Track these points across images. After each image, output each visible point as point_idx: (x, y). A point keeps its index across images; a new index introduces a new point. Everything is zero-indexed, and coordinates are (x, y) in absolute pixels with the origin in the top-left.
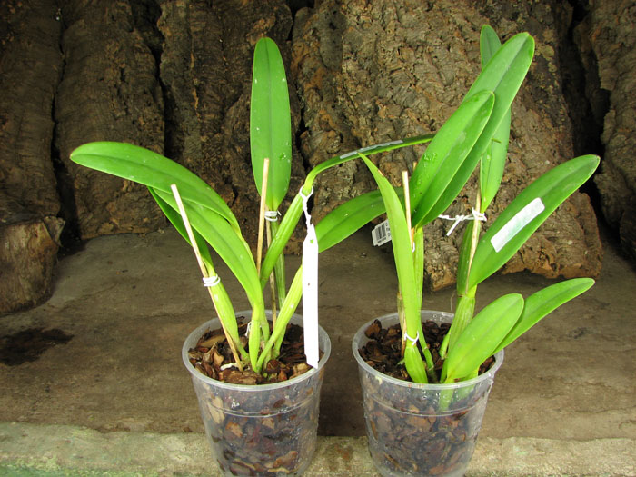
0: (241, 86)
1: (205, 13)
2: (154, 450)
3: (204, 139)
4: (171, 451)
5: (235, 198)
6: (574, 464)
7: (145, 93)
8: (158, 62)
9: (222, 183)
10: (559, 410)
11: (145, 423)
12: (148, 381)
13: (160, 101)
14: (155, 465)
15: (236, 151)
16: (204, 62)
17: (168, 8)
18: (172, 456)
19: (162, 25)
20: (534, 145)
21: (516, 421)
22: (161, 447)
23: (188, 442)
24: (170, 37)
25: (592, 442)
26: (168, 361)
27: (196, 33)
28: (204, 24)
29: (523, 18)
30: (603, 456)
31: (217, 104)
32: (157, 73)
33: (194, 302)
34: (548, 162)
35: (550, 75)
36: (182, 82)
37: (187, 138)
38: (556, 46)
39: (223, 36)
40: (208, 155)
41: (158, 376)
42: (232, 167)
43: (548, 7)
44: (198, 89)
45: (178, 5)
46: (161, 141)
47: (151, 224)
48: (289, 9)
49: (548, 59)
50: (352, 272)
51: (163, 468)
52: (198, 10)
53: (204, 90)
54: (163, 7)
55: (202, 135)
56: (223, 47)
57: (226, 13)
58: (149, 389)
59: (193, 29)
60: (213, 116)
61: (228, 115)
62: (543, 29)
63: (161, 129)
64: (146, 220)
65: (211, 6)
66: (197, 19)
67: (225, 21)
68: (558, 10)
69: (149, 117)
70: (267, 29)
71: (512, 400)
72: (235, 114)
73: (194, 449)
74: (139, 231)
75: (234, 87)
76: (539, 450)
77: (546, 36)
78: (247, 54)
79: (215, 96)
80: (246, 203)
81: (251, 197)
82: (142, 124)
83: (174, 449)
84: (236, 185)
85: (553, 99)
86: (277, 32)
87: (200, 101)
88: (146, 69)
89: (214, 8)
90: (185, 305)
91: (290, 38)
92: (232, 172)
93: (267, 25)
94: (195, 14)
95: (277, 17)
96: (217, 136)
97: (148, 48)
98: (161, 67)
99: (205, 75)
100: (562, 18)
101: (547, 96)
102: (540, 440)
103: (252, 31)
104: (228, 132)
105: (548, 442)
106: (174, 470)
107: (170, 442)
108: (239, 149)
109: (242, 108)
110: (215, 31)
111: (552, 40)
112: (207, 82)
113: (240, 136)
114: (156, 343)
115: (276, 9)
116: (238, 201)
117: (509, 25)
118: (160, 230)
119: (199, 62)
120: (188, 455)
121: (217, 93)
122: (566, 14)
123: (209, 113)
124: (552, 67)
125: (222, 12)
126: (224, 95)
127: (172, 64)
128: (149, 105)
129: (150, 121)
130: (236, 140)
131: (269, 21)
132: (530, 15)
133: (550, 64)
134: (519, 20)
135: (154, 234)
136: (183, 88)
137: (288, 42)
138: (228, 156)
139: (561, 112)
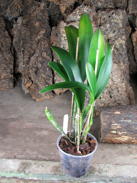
0: (35, 50)
1: (26, 28)
2: (5, 164)
3: (24, 66)
4: (10, 165)
5: (32, 84)
6: (117, 173)
7: (8, 50)
8: (12, 41)
9: (29, 79)
10: (116, 154)
11: (3, 154)
12: (5, 140)
13: (13, 52)
14: (5, 169)
15: (33, 70)
16: (25, 43)
17: (15, 26)
18: (10, 166)
19: (14, 30)
20: (116, 74)
21: (104, 157)
22: (7, 163)
23: (14, 162)
24: (16, 34)
25: (123, 166)
26: (11, 134)
27: (23, 34)
28: (25, 31)
29: (117, 32)
30: (126, 171)
31: (28, 55)
32: (12, 44)
33: (19, 114)
34: (119, 79)
35: (123, 49)
36: (19, 48)
37: (20, 64)
38: (126, 40)
39: (31, 35)
40: (25, 71)
41: (8, 139)
42: (31, 75)
43: (124, 29)
44: (23, 51)
45: (18, 25)
46: (12, 64)
47: (9, 88)
48: (50, 27)
49: (123, 44)
50: (64, 106)
51: (7, 170)
52: (24, 27)
53: (25, 51)
54: (14, 25)
55: (23, 65)
56: (31, 38)
57: (32, 28)
58: (5, 143)
59: (22, 33)
60: (27, 59)
61: (31, 59)
62: (122, 36)
63: (13, 60)
64: (7, 87)
65: (28, 25)
66: (23, 30)
67: (31, 30)
68: (127, 29)
69: (9, 57)
70: (43, 33)
71: (104, 150)
72: (33, 59)
73: (16, 164)
74: (6, 90)
75: (33, 51)
76: (108, 168)
77: (123, 38)
78: (37, 41)
79: (28, 53)
80: (35, 86)
81: (37, 83)
82: (7, 59)
83: (10, 164)
84: (32, 80)
85: (124, 56)
86: (46, 34)
87: (23, 55)
88: (9, 43)
89: (29, 26)
90: (17, 115)
91: (50, 35)
92: (32, 76)
93: (43, 32)
94: (23, 29)
95: (46, 30)
96: (28, 65)
97: (9, 36)
98: (13, 42)
99: (25, 47)
100: (128, 31)
101: (122, 55)
102: (109, 165)
103: (39, 34)
104: (31, 64)
105: (111, 165)
106: (10, 171)
107: (9, 162)
108: (34, 69)
109: (35, 57)
110: (28, 33)
111: (125, 39)
112: (25, 49)
113: (34, 65)
114: (8, 128)
115: (46, 27)
116: (33, 85)
117: (112, 34)
118: (11, 90)
119: (23, 43)
120: (13, 166)
121: (28, 52)
122: (129, 30)
123: (26, 58)
124: (124, 47)
125: (31, 28)
126: (30, 53)
127: (16, 42)
128: (9, 53)
129: (9, 58)
130: (33, 67)
131: (44, 31)
132: (119, 31)
133: (124, 46)
134: (116, 33)
135: (10, 91)
136: (19, 49)
137: (49, 36)
138: (30, 71)
139: (126, 60)
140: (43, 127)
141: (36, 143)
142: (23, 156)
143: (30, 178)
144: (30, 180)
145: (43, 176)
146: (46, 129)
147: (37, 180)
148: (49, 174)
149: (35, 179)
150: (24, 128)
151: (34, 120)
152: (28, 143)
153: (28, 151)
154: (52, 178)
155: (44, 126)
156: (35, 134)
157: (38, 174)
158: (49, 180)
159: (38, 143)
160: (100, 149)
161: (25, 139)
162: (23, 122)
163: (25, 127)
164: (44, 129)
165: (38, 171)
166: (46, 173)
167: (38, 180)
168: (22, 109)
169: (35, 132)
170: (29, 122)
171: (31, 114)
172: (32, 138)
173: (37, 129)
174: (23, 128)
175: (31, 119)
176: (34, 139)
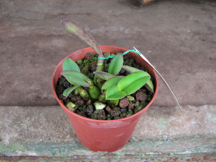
140: (54, 33)
141: (37, 65)
142: (4, 97)
143: (20, 153)
144: (21, 157)
145: (53, 148)
146: (60, 36)
147: (39, 157)
148: (68, 142)
149: (34, 154)
150: (12, 38)
151: (36, 20)
152: (17, 67)
153: (16, 84)
154: (78, 151)
155: (55, 30)
156: (35, 48)
157: (38, 144)
158: (70, 155)
159: (42, 66)
160: (187, 72)
161: (10, 58)
162: (10, 25)
163: (13, 35)
164: (55, 36)
165: (36, 137)
166: (59, 140)
167: (43, 157)
168: (12, 3)
169: (35, 43)
170: (24, 25)
171: (28, 11)
172: (27, 56)
173: (40, 37)
174: (9, 38)
175: (28, 20)
176: (34, 56)
